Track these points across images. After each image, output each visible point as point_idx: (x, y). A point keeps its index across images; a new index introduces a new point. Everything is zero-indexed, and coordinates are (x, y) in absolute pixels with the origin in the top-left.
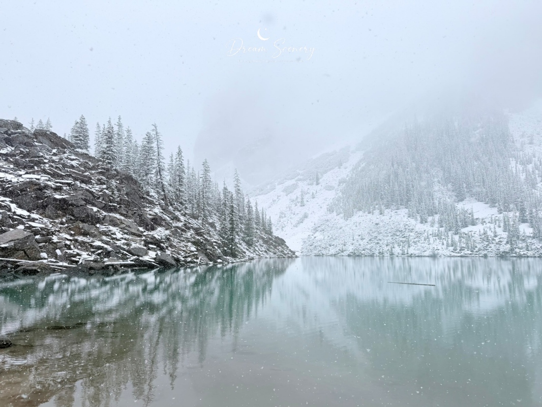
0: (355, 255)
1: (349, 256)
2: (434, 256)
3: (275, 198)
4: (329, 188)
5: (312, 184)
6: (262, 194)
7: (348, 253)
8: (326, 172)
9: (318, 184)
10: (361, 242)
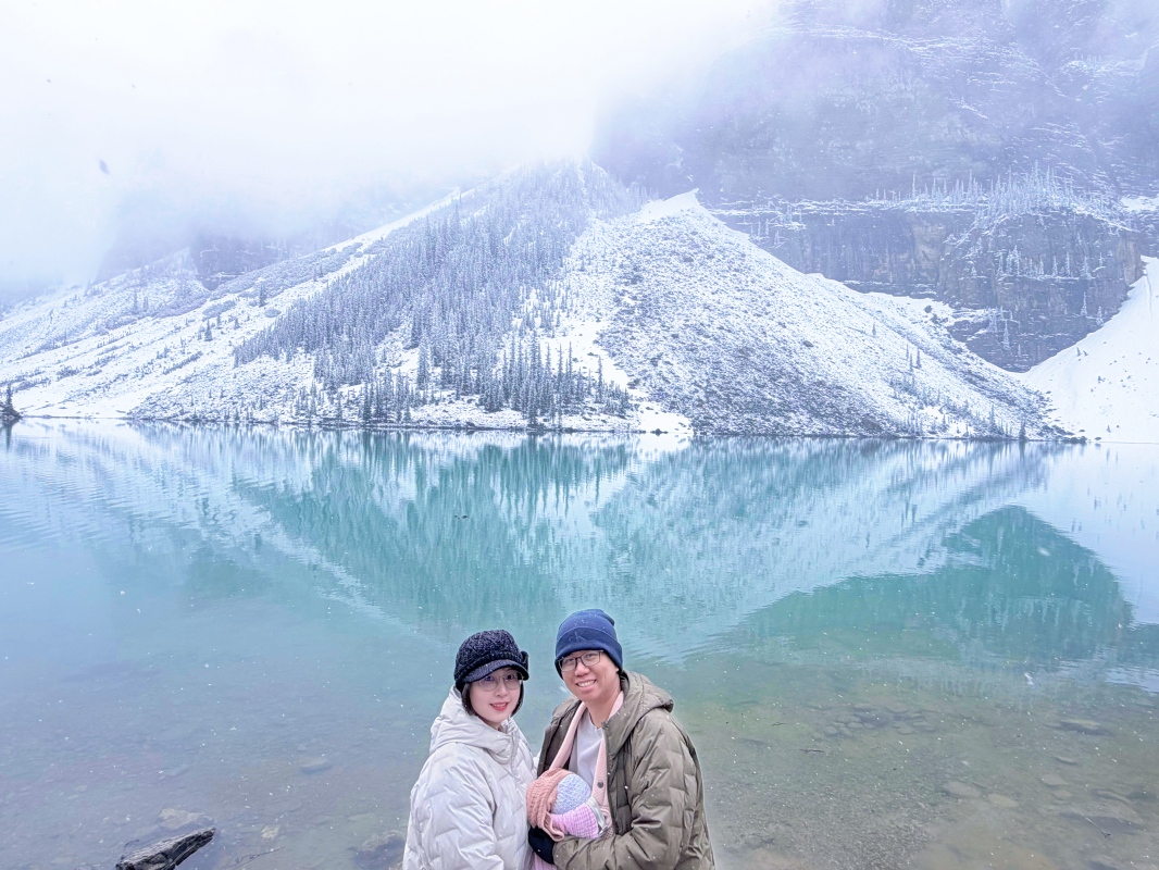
0: (196, 421)
1: (187, 420)
2: (273, 423)
3: (183, 325)
4: (273, 313)
5: (253, 305)
6: (173, 315)
7: (188, 415)
8: (293, 284)
9: (262, 304)
10: (217, 402)
